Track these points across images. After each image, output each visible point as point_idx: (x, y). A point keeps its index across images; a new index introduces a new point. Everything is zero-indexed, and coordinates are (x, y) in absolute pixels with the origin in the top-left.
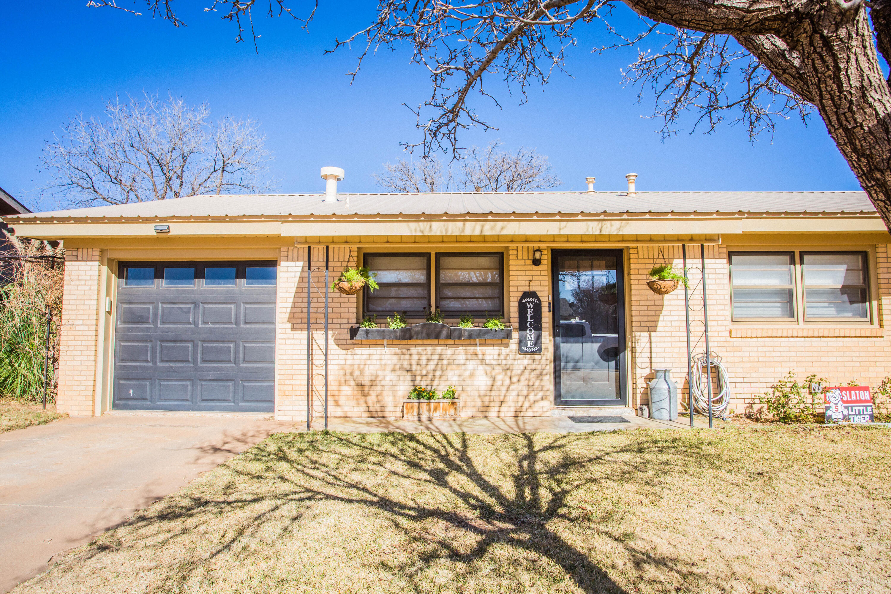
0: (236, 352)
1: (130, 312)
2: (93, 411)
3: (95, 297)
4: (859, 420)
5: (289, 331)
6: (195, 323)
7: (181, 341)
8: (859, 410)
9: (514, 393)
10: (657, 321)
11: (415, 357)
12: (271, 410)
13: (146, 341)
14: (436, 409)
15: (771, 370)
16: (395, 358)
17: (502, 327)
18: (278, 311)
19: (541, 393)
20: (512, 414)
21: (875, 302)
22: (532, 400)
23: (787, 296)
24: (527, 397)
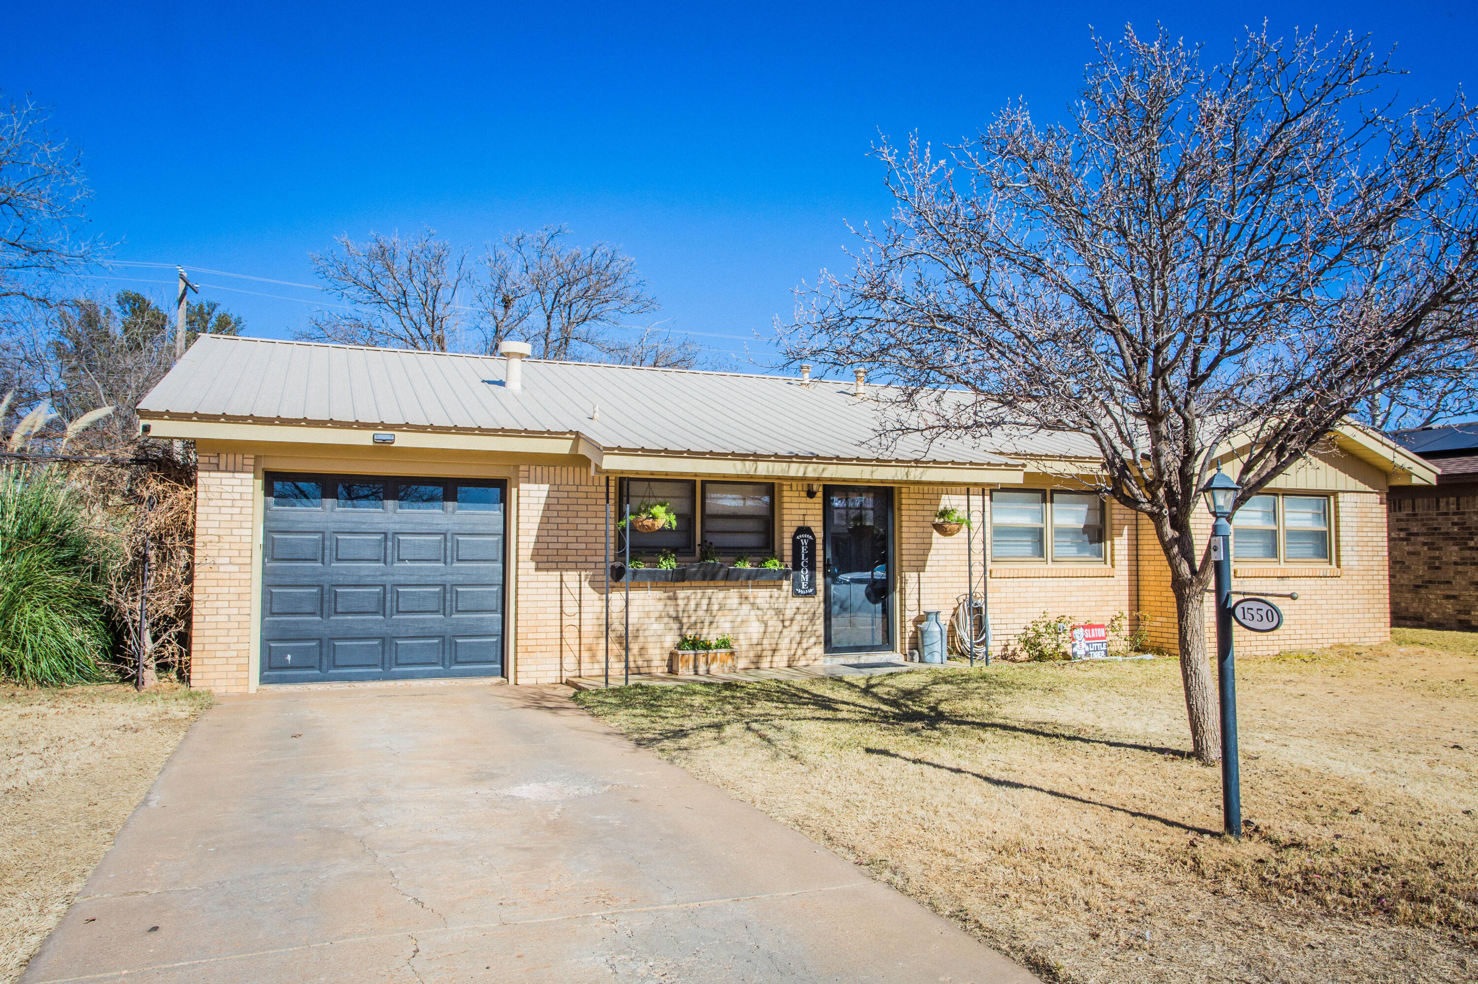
0: (446, 600)
1: (279, 544)
2: (248, 686)
4: (1098, 656)
5: (533, 572)
6: (387, 560)
7: (365, 585)
8: (1097, 646)
9: (787, 640)
10: (925, 562)
11: (682, 602)
12: (504, 672)
14: (713, 660)
15: (1025, 610)
16: (660, 602)
17: (782, 567)
18: (520, 546)
19: (813, 640)
20: (785, 664)
21: (1109, 543)
22: (805, 646)
23: (1038, 535)
24: (799, 643)
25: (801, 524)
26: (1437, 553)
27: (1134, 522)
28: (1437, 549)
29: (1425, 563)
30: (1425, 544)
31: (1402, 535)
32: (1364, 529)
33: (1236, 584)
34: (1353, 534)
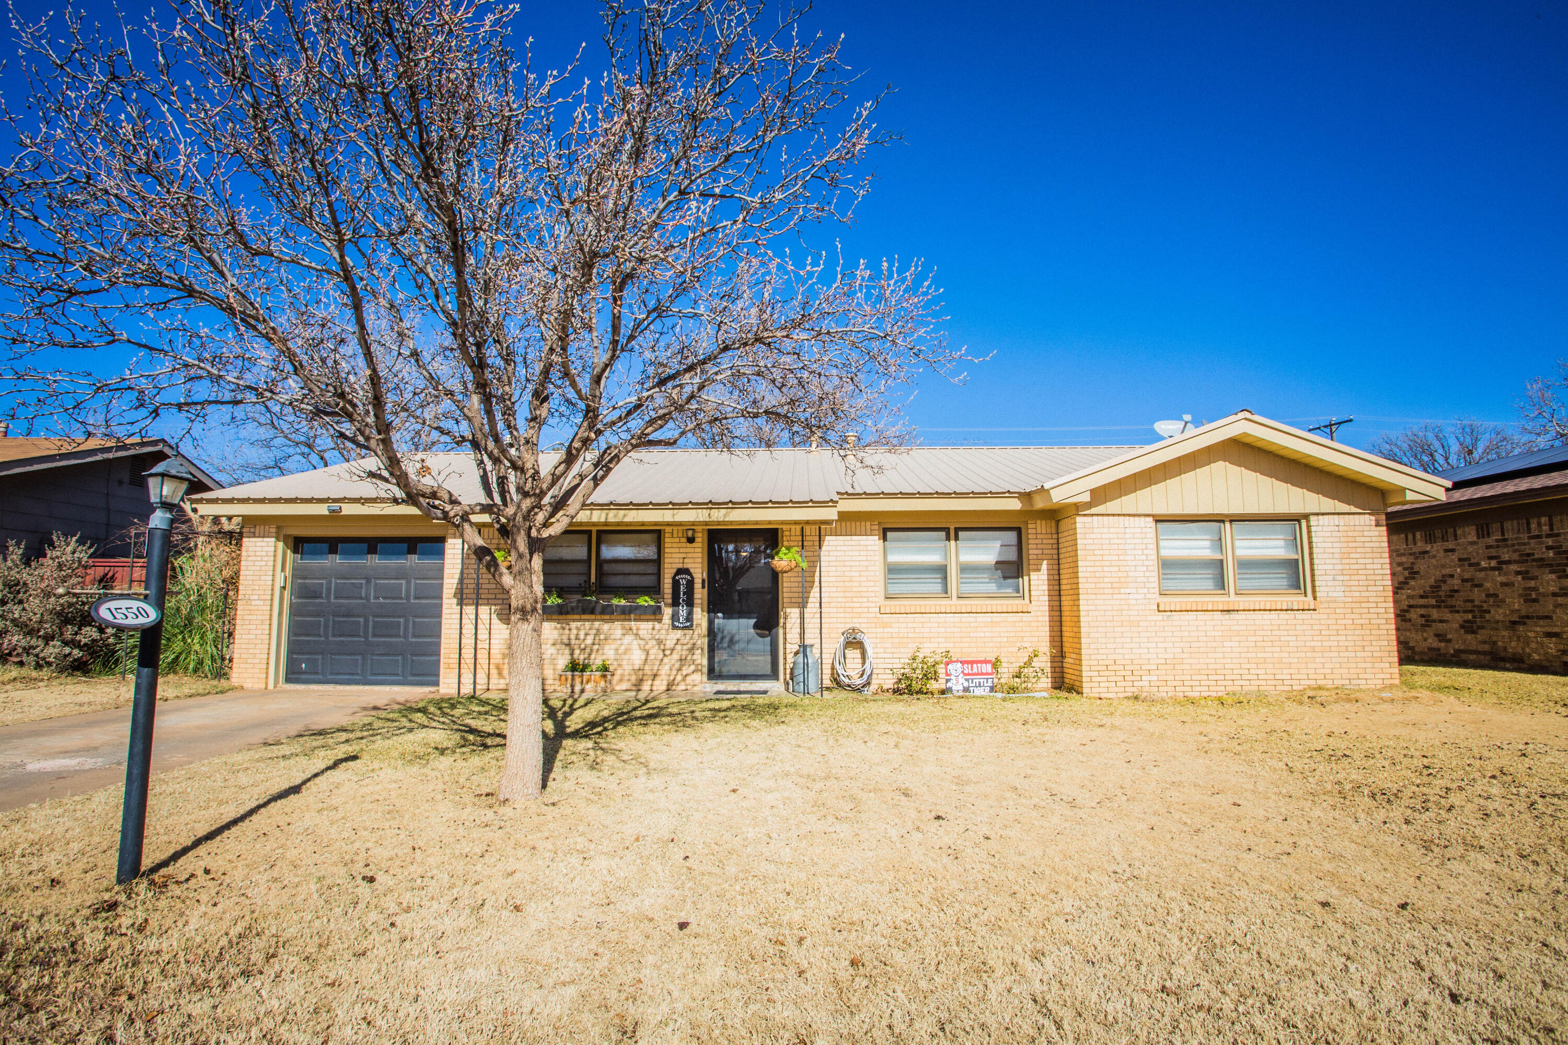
0: (406, 627)
1: (305, 586)
2: (267, 684)
3: (271, 572)
4: (979, 692)
5: (455, 605)
6: (367, 598)
7: (353, 616)
8: (980, 682)
9: (667, 667)
10: (808, 597)
11: (574, 632)
12: (437, 684)
13: (318, 616)
14: (588, 682)
16: (556, 632)
17: (652, 603)
18: (445, 586)
19: (693, 668)
20: (664, 688)
21: (1026, 578)
22: (684, 673)
23: (942, 571)
24: (680, 669)
25: (680, 566)
26: (1532, 584)
27: (1055, 557)
28: (1533, 578)
29: (1520, 596)
30: (1518, 573)
31: (1493, 563)
32: (1352, 556)
33: (1160, 618)
34: (1334, 561)
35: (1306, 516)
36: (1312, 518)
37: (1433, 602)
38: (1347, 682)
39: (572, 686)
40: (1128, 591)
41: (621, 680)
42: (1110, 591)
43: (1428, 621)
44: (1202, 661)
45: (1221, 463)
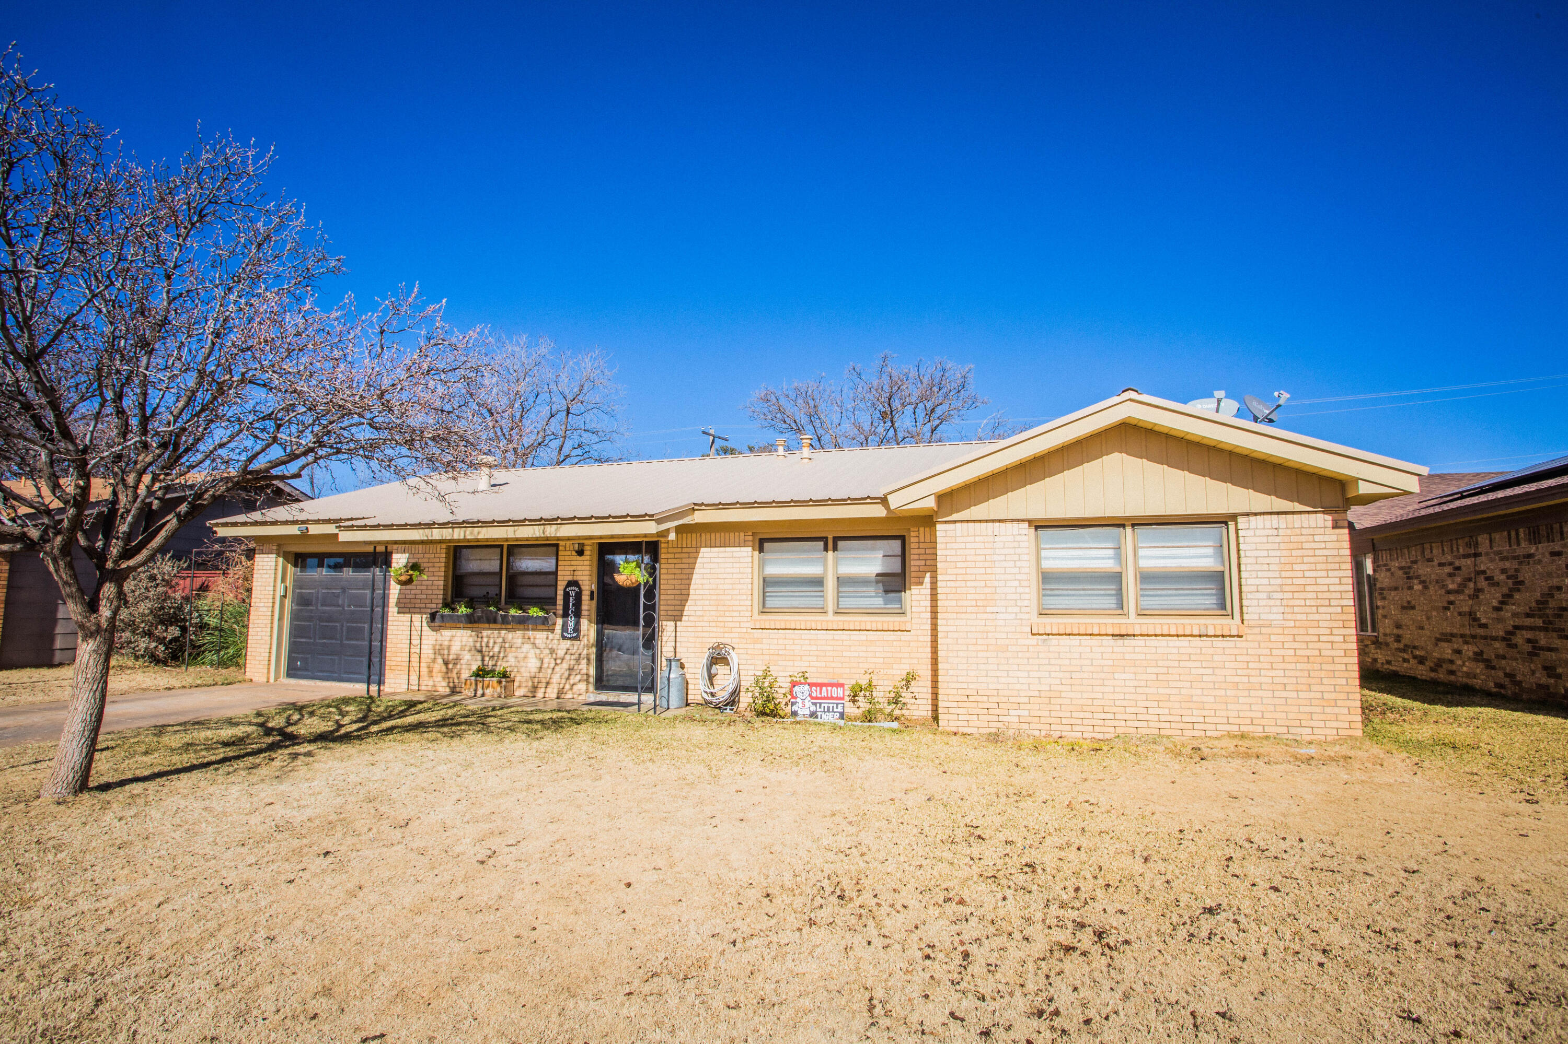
1: (302, 595)
2: (268, 678)
3: (272, 584)
4: (828, 718)
5: (396, 614)
6: (343, 606)
7: (332, 622)
8: (828, 708)
9: (558, 676)
10: (682, 611)
11: (485, 640)
12: (382, 682)
13: (310, 620)
14: (488, 687)
16: (470, 639)
17: (543, 614)
18: (391, 596)
19: (579, 677)
20: (555, 696)
21: (908, 592)
22: (572, 681)
23: (818, 583)
24: (568, 679)
25: (570, 578)
32: (1296, 567)
33: (1034, 642)
34: (1270, 574)
35: (1234, 517)
36: (1240, 519)
37: (1539, 622)
38: (1284, 730)
39: (476, 691)
40: (995, 609)
41: (519, 686)
42: (975, 609)
43: (1536, 650)
44: (1085, 695)
45: (1116, 456)
